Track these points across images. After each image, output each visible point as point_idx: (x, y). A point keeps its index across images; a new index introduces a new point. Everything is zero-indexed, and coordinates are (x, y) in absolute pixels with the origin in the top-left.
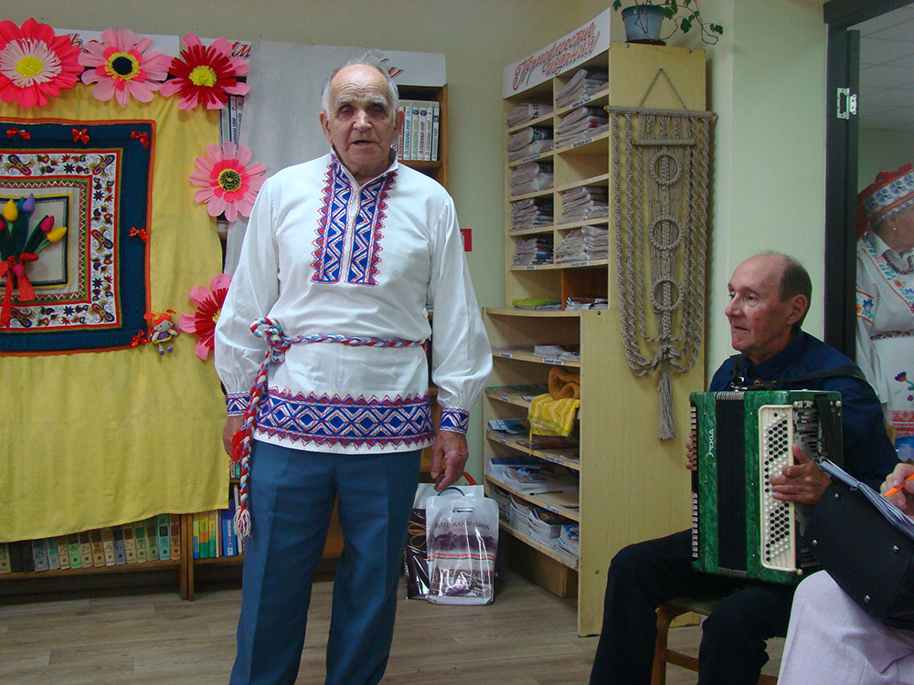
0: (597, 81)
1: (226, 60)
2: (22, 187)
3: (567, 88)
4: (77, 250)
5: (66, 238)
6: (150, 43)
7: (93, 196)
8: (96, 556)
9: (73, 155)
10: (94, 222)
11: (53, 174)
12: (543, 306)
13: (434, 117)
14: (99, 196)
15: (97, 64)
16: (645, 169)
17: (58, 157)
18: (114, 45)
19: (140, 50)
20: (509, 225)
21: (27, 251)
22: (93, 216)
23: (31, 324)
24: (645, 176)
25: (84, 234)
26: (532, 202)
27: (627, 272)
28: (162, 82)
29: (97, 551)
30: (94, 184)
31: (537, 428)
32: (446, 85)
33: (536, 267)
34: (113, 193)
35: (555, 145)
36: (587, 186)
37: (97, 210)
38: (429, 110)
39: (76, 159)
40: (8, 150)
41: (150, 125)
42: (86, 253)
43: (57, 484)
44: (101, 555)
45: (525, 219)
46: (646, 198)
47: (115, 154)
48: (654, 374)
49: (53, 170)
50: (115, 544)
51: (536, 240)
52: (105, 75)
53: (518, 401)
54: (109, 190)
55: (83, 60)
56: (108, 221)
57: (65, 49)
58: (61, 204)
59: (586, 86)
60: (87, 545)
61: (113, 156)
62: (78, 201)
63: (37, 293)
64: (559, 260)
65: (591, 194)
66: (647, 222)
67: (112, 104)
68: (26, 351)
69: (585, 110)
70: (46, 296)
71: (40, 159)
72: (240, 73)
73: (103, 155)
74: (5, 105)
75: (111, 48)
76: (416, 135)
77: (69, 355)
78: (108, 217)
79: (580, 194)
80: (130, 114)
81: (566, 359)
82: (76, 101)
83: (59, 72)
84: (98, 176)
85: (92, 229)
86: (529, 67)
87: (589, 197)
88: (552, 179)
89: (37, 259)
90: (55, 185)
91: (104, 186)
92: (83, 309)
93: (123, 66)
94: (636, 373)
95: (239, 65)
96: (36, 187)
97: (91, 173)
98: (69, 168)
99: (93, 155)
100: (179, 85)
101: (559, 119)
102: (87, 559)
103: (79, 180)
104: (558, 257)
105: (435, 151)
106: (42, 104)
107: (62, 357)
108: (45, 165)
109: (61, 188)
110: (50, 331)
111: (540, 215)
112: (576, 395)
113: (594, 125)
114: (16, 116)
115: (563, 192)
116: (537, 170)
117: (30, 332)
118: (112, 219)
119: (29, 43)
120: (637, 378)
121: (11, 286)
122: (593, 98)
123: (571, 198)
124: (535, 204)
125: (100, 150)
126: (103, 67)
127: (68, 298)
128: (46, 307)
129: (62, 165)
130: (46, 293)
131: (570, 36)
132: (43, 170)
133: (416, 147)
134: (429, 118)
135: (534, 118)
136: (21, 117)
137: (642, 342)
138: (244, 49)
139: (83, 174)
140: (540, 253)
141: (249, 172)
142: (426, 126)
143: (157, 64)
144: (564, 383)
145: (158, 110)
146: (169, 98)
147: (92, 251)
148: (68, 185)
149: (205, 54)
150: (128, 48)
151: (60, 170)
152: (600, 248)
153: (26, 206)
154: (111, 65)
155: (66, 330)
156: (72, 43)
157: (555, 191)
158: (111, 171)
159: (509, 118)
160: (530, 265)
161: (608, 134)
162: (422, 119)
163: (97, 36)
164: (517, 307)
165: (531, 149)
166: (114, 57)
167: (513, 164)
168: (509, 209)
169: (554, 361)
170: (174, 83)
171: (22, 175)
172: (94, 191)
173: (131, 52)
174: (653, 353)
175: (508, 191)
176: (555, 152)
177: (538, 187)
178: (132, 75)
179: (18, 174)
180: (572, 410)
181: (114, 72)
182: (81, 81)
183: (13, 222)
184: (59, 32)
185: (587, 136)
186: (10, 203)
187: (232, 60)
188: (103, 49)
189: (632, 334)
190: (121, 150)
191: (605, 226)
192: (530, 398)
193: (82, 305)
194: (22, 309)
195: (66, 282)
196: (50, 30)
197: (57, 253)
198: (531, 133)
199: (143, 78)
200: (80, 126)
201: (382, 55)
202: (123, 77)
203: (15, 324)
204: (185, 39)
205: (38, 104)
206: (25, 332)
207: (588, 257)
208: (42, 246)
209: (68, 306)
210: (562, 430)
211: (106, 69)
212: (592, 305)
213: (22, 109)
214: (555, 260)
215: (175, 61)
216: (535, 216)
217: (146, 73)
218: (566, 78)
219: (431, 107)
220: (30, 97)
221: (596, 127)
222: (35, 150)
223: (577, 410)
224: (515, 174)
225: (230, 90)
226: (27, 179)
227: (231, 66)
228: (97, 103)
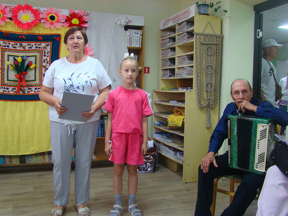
0: (189, 25)
1: (82, 17)
2: (23, 53)
3: (180, 27)
4: (39, 71)
5: (35, 67)
6: (60, 11)
7: (43, 55)
8: (43, 160)
9: (38, 44)
10: (43, 63)
11: (32, 49)
12: (171, 89)
13: (140, 34)
14: (45, 56)
15: (45, 17)
16: (204, 50)
17: (33, 44)
18: (50, 12)
19: (57, 13)
20: (160, 66)
21: (24, 71)
22: (43, 61)
23: (25, 92)
24: (204, 53)
25: (40, 67)
26: (168, 59)
27: (199, 80)
28: (64, 23)
29: (44, 158)
30: (44, 52)
31: (170, 124)
32: (144, 26)
33: (169, 78)
34: (49, 55)
35: (176, 43)
36: (186, 55)
37: (44, 60)
38: (139, 33)
39: (39, 45)
40: (19, 42)
41: (60, 35)
42: (41, 72)
43: (32, 139)
44: (45, 159)
45: (166, 64)
46: (204, 59)
47: (50, 44)
48: (205, 109)
49: (32, 48)
50: (49, 156)
51: (169, 70)
52: (47, 20)
53: (164, 116)
54: (48, 54)
55: (41, 16)
56: (47, 63)
57: (36, 13)
58: (34, 58)
59: (186, 26)
60: (41, 156)
61: (49, 44)
62: (39, 57)
63: (27, 83)
64: (177, 76)
65: (187, 57)
66: (204, 66)
67: (49, 29)
68: (24, 100)
69: (186, 33)
70: (29, 84)
71: (28, 45)
72: (86, 21)
73: (46, 44)
74: (19, 29)
75: (49, 13)
76: (135, 39)
77: (36, 101)
78: (47, 62)
79: (184, 57)
80: (54, 32)
81: (180, 105)
82: (39, 28)
83: (34, 19)
84: (45, 50)
85: (43, 65)
86: (168, 21)
87: (187, 58)
88: (175, 53)
89: (27, 73)
90: (32, 52)
91: (46, 53)
92: (40, 88)
93: (52, 18)
94: (200, 109)
95: (85, 18)
96: (27, 53)
97: (43, 49)
98: (36, 47)
99: (43, 44)
100: (69, 24)
101: (177, 36)
102: (41, 160)
103: (39, 51)
104: (176, 75)
105: (141, 44)
106: (29, 28)
107: (34, 102)
108: (30, 46)
109: (34, 53)
110: (31, 94)
111: (170, 63)
112: (183, 114)
113: (188, 38)
114: (22, 32)
115: (178, 57)
116: (170, 50)
117: (25, 95)
118: (49, 62)
119: (26, 11)
120: (201, 110)
121: (20, 81)
122: (189, 30)
123: (181, 58)
124: (169, 60)
125: (45, 42)
126: (47, 18)
127: (36, 85)
128: (30, 88)
129: (34, 47)
130: (29, 83)
131: (182, 12)
132: (29, 48)
133: (135, 43)
134: (139, 35)
135: (169, 35)
136: (23, 32)
137: (202, 100)
138: (87, 14)
139: (40, 49)
140: (170, 74)
141: (88, 49)
142: (138, 37)
143: (62, 17)
144: (179, 111)
145: (62, 31)
146: (66, 27)
147: (43, 71)
148: (36, 52)
149: (76, 15)
150: (54, 13)
151: (34, 48)
152: (190, 73)
153: (24, 58)
154: (49, 17)
155: (35, 94)
156: (38, 11)
157: (176, 56)
158: (49, 49)
159: (162, 35)
160: (167, 77)
161: (194, 40)
162: (137, 35)
163: (45, 9)
164: (163, 89)
165: (168, 44)
166: (50, 15)
167: (162, 49)
168: (161, 61)
169: (176, 105)
170: (67, 23)
171: (23, 49)
172: (44, 54)
173: (55, 14)
174: (205, 103)
175: (160, 56)
176: (176, 45)
177: (170, 55)
178: (55, 21)
179: (22, 49)
180: (182, 119)
181: (50, 20)
182: (40, 22)
183: (21, 63)
184: (34, 8)
185: (187, 41)
186: (20, 57)
187: (84, 17)
188: (47, 13)
189: (200, 97)
190: (52, 42)
191: (192, 67)
192: (167, 115)
193: (40, 87)
194: (22, 88)
195: (35, 80)
196: (31, 7)
197: (33, 72)
198: (168, 40)
199: (58, 21)
200: (40, 35)
201: (127, 16)
202: (52, 21)
203: (21, 93)
204: (70, 11)
205: (28, 29)
206: (23, 95)
207: (186, 75)
208: (29, 70)
209: (36, 87)
210: (179, 125)
211: (48, 19)
212: (187, 89)
213: (23, 30)
214: (176, 76)
215: (68, 17)
216: (169, 64)
217: (59, 20)
218: (180, 24)
219: (140, 32)
220: (26, 27)
221: (189, 38)
222: (27, 42)
223: (184, 119)
224: (163, 51)
225: (83, 25)
226: (25, 50)
227: (83, 18)
228: (45, 29)
